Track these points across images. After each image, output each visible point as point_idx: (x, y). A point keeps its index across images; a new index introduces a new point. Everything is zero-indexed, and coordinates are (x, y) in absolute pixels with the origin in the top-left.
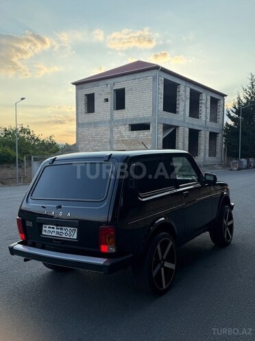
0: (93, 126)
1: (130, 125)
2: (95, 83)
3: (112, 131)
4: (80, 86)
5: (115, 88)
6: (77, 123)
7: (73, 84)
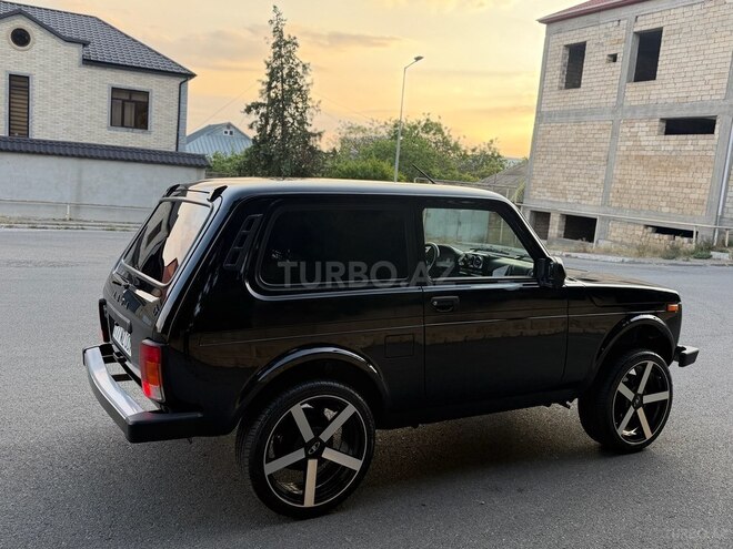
0: (573, 118)
1: (662, 120)
2: (593, 17)
3: (615, 134)
4: (555, 27)
5: (637, 29)
6: (538, 112)
7: (541, 21)
